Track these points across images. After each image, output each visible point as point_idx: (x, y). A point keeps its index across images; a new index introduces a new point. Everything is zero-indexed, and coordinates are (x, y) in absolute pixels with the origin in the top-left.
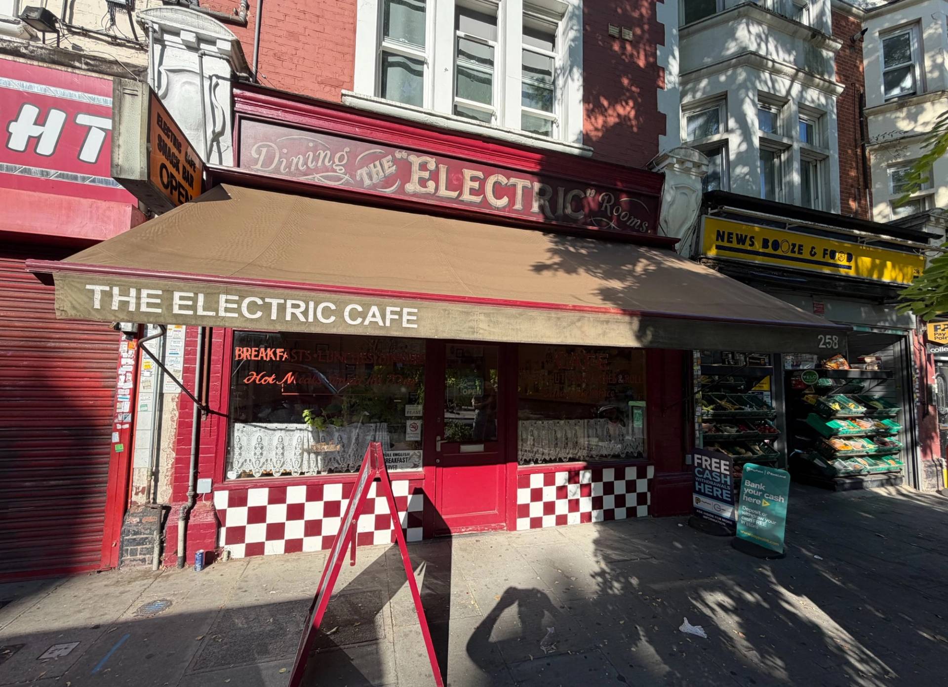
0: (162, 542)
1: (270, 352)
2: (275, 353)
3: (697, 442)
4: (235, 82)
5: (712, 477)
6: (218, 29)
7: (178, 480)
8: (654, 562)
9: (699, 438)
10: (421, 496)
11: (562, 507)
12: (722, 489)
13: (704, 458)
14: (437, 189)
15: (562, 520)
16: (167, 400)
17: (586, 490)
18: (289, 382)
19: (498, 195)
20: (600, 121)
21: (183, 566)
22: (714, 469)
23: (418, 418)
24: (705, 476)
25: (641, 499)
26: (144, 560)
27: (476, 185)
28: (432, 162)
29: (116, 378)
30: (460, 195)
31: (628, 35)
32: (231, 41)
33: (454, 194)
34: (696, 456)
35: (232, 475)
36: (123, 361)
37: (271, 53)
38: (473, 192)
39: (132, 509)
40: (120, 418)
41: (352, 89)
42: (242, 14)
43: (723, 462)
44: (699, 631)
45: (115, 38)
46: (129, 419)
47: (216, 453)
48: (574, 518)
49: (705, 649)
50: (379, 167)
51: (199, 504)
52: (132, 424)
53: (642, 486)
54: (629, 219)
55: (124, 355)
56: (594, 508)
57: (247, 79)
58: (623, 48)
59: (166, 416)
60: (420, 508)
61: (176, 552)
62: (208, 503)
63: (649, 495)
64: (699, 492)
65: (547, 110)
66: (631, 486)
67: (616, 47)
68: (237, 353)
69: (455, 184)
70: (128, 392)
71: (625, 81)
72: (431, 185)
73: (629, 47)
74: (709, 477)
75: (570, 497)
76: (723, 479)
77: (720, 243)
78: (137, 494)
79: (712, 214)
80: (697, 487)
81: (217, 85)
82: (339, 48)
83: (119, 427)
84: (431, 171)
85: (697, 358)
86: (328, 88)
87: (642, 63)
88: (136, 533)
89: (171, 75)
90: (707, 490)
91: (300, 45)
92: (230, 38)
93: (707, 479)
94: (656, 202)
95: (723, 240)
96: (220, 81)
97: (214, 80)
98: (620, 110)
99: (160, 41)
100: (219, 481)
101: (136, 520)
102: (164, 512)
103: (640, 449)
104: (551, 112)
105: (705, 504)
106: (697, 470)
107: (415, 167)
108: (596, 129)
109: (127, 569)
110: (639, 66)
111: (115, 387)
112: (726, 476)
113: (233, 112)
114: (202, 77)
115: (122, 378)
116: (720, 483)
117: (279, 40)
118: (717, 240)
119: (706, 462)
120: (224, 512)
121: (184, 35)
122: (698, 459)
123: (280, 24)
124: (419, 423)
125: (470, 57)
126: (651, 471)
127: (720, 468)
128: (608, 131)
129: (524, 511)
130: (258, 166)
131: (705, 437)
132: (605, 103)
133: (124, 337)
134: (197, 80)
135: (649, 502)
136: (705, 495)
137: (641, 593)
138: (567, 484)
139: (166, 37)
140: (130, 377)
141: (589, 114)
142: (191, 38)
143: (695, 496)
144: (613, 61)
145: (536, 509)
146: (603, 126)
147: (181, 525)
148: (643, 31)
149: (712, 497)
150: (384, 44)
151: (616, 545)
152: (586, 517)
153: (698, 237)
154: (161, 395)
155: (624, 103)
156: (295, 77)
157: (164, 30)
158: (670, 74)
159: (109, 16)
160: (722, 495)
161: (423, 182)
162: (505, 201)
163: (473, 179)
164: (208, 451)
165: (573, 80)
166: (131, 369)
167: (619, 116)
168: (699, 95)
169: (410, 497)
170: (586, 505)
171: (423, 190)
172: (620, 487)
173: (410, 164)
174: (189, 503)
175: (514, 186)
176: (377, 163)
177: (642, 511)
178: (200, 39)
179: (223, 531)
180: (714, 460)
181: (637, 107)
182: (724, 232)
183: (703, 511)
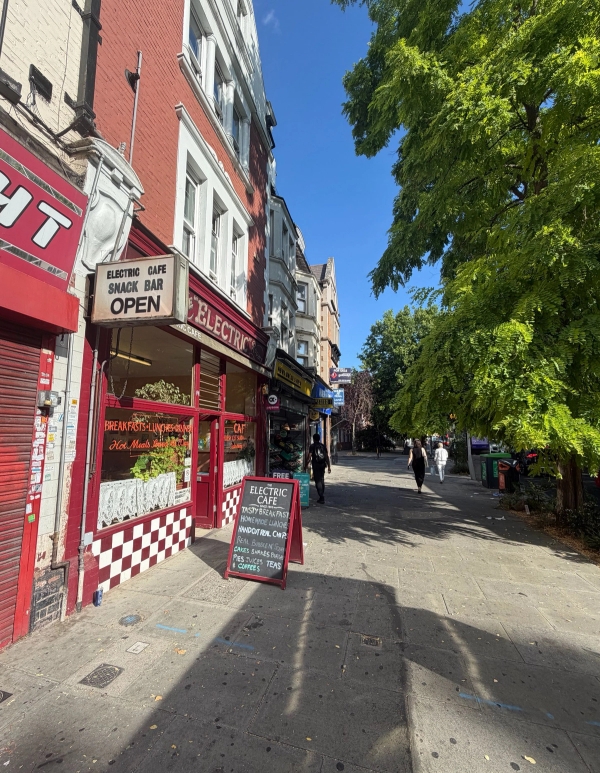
4: (133, 219)
6: (135, 179)
7: (69, 538)
14: (206, 323)
16: (64, 468)
18: (134, 446)
23: (189, 466)
26: (51, 618)
28: (206, 307)
29: (31, 451)
33: (212, 328)
35: (99, 526)
38: (218, 330)
39: (35, 576)
40: (33, 490)
41: (172, 242)
46: (39, 489)
52: (41, 494)
55: (38, 429)
61: (75, 600)
62: (89, 553)
68: (106, 425)
70: (39, 464)
72: (204, 321)
78: (39, 560)
83: (32, 498)
84: (205, 312)
88: (46, 595)
92: (142, 191)
101: (43, 583)
107: (200, 308)
109: (37, 631)
111: (31, 459)
115: (36, 450)
121: (116, 172)
124: (189, 469)
133: (39, 412)
139: (101, 164)
140: (41, 449)
147: (82, 574)
161: (201, 318)
162: (226, 336)
163: (219, 321)
164: (90, 509)
166: (42, 441)
173: (198, 305)
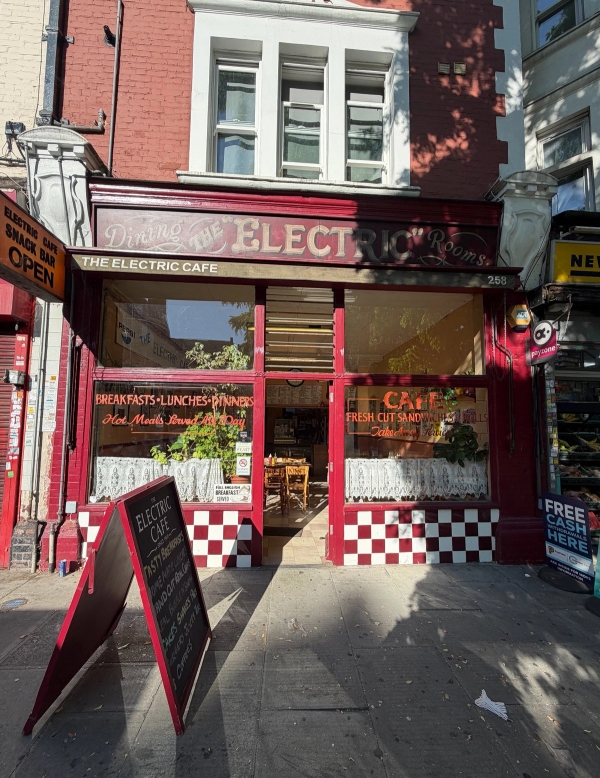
0: (38, 551)
1: (122, 398)
2: (126, 399)
3: (553, 486)
4: (90, 178)
5: (566, 525)
6: (74, 137)
7: (52, 501)
8: (479, 615)
9: (555, 482)
10: (250, 526)
11: (392, 545)
12: (577, 539)
13: (556, 503)
14: (261, 246)
15: (392, 559)
16: (45, 436)
17: (418, 531)
18: (138, 422)
19: (320, 244)
20: (428, 157)
21: (53, 571)
22: (567, 516)
23: (247, 454)
24: (558, 524)
25: (484, 543)
26: (26, 564)
27: (298, 238)
28: (255, 221)
29: (9, 420)
30: (283, 249)
31: (460, 69)
32: (84, 145)
33: (277, 249)
34: (547, 501)
35: (93, 500)
36: (14, 407)
37: (122, 151)
38: (295, 245)
39: (19, 523)
40: (12, 451)
41: (187, 169)
42: (99, 123)
43: (577, 509)
44: (499, 709)
45: (10, 160)
46: (18, 452)
47: (80, 481)
48: (406, 558)
49: (499, 735)
50: (208, 233)
51: (67, 522)
52: (20, 456)
53: (485, 530)
54: (463, 253)
55: (15, 402)
56: (428, 549)
57: (101, 174)
58: (453, 82)
59: (44, 450)
60: (248, 536)
61: (48, 560)
62: (74, 522)
63: (493, 539)
64: (552, 541)
65: (376, 159)
66: (472, 530)
67: (445, 82)
68: (97, 399)
69: (278, 240)
70: (17, 431)
71: (456, 115)
72: (256, 243)
73: (460, 80)
74: (563, 525)
75: (401, 536)
76: (578, 529)
77: (576, 268)
78: (23, 511)
79: (564, 238)
80: (550, 535)
81: (76, 183)
82: (177, 137)
83: (11, 458)
84: (255, 231)
85: (552, 395)
86: (168, 172)
87: (474, 92)
88: (21, 542)
89: (43, 181)
90: (560, 539)
91: (145, 140)
92: (83, 143)
93: (560, 527)
94: (494, 231)
95: (580, 265)
96: (78, 179)
97: (73, 179)
98: (450, 143)
99: (34, 156)
100: (83, 504)
101: (21, 532)
102: (41, 526)
103: (484, 491)
104: (380, 160)
105: (558, 554)
106: (548, 516)
107: (240, 229)
108: (423, 166)
109: (15, 570)
110: (473, 97)
111: (8, 427)
112: (581, 525)
113: (90, 203)
114: (62, 177)
115: (13, 420)
116: (575, 532)
117: (129, 140)
118: (573, 265)
119: (558, 507)
120: (86, 529)
121: (50, 148)
122: (550, 504)
123: (130, 126)
124: (248, 459)
125: (297, 123)
126: (495, 515)
127: (574, 515)
128: (437, 167)
129: (352, 547)
130: (111, 245)
131: (562, 480)
132: (433, 139)
133: (15, 388)
134: (58, 181)
135: (494, 548)
136: (558, 544)
137: (446, 650)
138: (397, 522)
139: (39, 151)
140: (18, 419)
141: (415, 153)
142: (55, 148)
143: (548, 545)
144: (442, 97)
145: (365, 546)
146: (430, 162)
147: (51, 538)
148: (476, 59)
149: (566, 548)
150: (218, 126)
151: (442, 591)
152: (420, 558)
153: (548, 265)
154: (41, 433)
155: (455, 136)
156: (141, 168)
157: (38, 146)
158: (510, 97)
159: (7, 145)
160: (577, 546)
161: (248, 241)
162: (327, 249)
163: (295, 233)
164: (74, 479)
165: (397, 123)
166: (19, 413)
167: (449, 148)
168: (554, 119)
169: (239, 526)
170: (420, 545)
171: (248, 248)
172: (458, 530)
173: (236, 227)
174: (59, 521)
175: (336, 234)
176: (207, 230)
177: (486, 556)
178: (63, 148)
179: (85, 545)
180: (567, 506)
181: (469, 138)
182: (581, 257)
183: (558, 562)
